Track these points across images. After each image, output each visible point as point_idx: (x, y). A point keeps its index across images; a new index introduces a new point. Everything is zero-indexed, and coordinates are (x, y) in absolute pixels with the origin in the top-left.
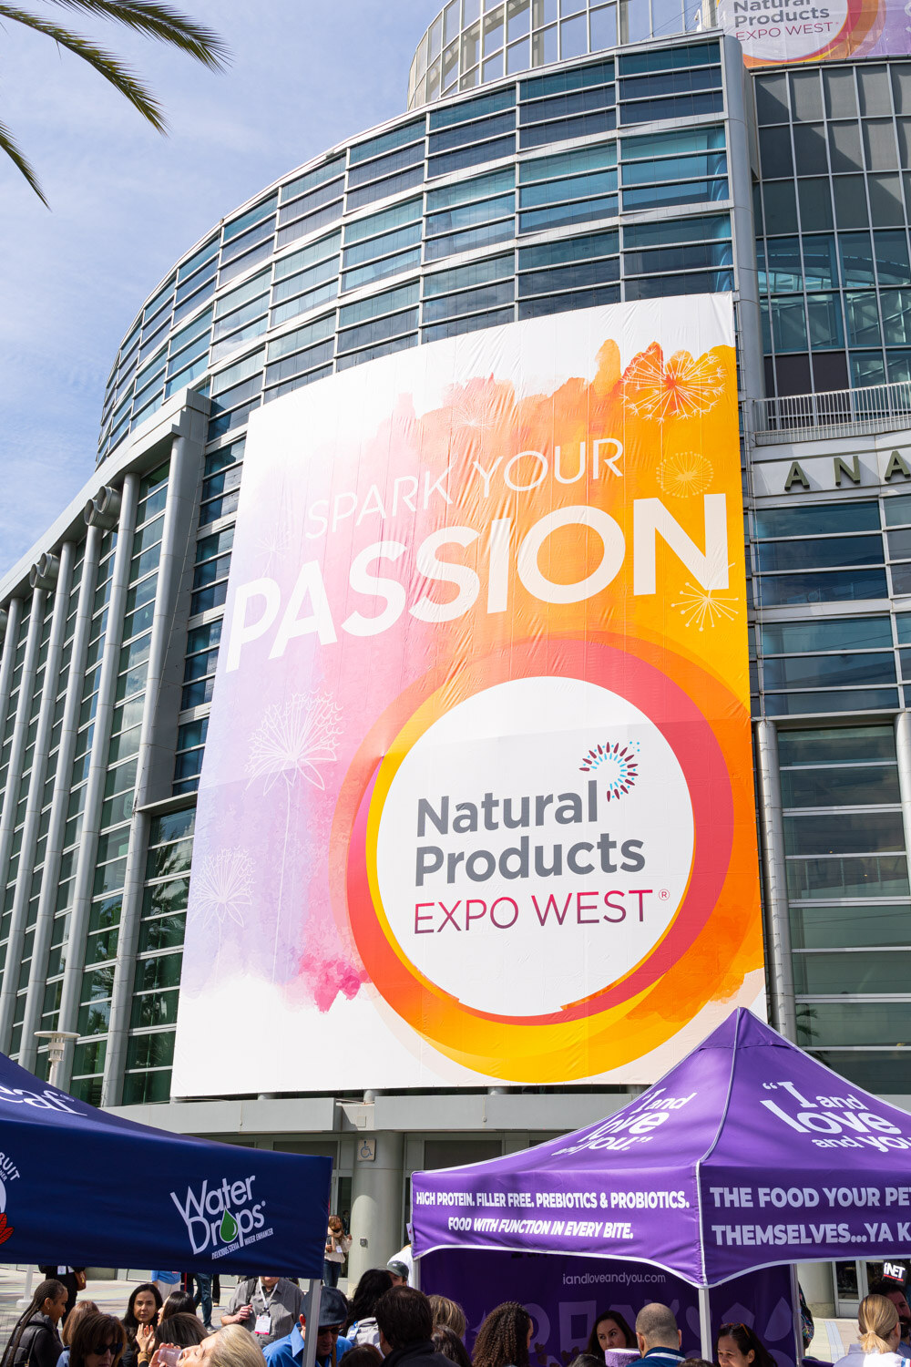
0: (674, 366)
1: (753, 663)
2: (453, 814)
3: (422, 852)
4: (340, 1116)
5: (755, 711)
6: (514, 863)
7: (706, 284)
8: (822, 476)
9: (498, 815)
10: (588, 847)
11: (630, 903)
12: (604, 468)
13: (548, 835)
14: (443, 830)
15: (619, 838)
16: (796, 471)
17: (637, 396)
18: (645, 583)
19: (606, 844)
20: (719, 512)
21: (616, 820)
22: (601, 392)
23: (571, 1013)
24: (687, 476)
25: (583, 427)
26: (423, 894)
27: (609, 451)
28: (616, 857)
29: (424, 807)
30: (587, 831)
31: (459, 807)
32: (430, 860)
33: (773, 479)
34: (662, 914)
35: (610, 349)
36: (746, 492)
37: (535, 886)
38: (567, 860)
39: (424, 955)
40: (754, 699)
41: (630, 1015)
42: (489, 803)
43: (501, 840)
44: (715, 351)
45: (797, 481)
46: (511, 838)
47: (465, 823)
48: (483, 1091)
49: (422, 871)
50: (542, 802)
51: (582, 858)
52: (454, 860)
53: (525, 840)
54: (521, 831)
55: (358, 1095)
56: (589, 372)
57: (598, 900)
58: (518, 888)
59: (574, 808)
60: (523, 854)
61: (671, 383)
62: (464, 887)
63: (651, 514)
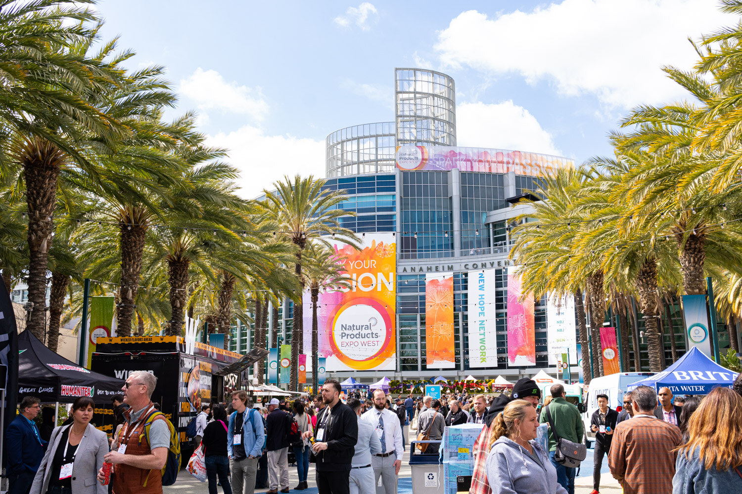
0: (385, 247)
1: (396, 303)
2: (347, 327)
3: (342, 333)
4: (330, 375)
5: (396, 313)
6: (358, 336)
7: (391, 229)
8: (409, 269)
9: (355, 328)
10: (370, 334)
11: (376, 343)
12: (373, 266)
14: (346, 329)
15: (374, 333)
16: (405, 268)
17: (378, 252)
18: (379, 289)
19: (372, 333)
20: (392, 276)
21: (374, 330)
22: (373, 250)
23: (367, 360)
24: (387, 269)
25: (369, 257)
26: (342, 340)
27: (373, 263)
28: (374, 335)
29: (342, 326)
30: (369, 331)
31: (349, 326)
32: (344, 335)
33: (401, 269)
34: (381, 345)
35: (374, 242)
36: (396, 271)
37: (361, 340)
38: (366, 336)
39: (343, 350)
40: (396, 309)
42: (353, 326)
43: (355, 332)
44: (393, 244)
45: (405, 270)
46: (357, 332)
47: (349, 329)
48: (353, 371)
49: (342, 336)
50: (362, 326)
51: (369, 336)
52: (348, 335)
54: (359, 331)
55: (333, 372)
56: (370, 246)
57: (371, 343)
58: (358, 340)
59: (367, 327)
60: (359, 334)
61: (384, 250)
62: (349, 339)
63: (380, 275)
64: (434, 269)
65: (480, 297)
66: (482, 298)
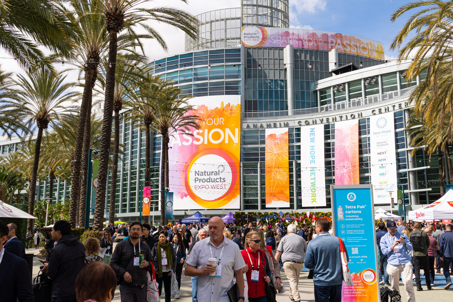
0: (232, 107)
1: (241, 153)
2: (200, 173)
3: (195, 178)
4: (185, 213)
5: (241, 161)
6: (208, 180)
7: (237, 93)
8: (251, 126)
9: (206, 174)
10: (218, 179)
11: (224, 186)
12: (221, 123)
13: (213, 177)
14: (199, 175)
15: (222, 178)
16: (248, 125)
17: (226, 111)
18: (227, 142)
19: (220, 178)
20: (237, 131)
21: (222, 175)
22: (221, 110)
23: (216, 200)
24: (233, 125)
25: (218, 116)
26: (196, 184)
27: (222, 120)
28: (222, 180)
29: (196, 172)
30: (218, 177)
31: (201, 172)
32: (197, 179)
33: (245, 126)
35: (222, 103)
36: (241, 128)
38: (215, 181)
40: (241, 158)
41: (223, 200)
42: (205, 172)
43: (207, 177)
44: (238, 105)
45: (248, 126)
46: (208, 177)
47: (202, 175)
48: (204, 210)
49: (196, 181)
50: (212, 172)
51: (217, 180)
52: (200, 180)
53: (210, 177)
54: (209, 176)
55: (187, 210)
56: (219, 107)
57: (219, 186)
58: (209, 184)
59: (217, 173)
60: (210, 179)
61: (231, 110)
62: (202, 183)
63: (228, 130)
64: (273, 126)
65: (311, 148)
66: (313, 149)
